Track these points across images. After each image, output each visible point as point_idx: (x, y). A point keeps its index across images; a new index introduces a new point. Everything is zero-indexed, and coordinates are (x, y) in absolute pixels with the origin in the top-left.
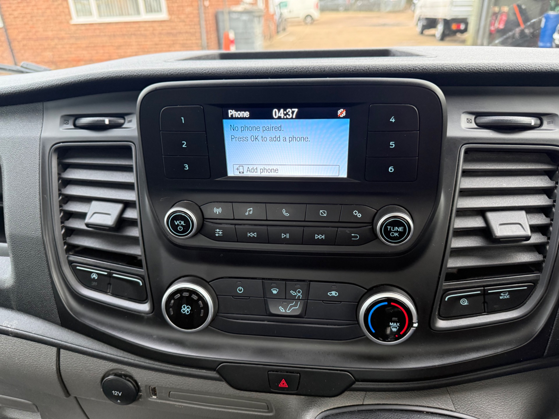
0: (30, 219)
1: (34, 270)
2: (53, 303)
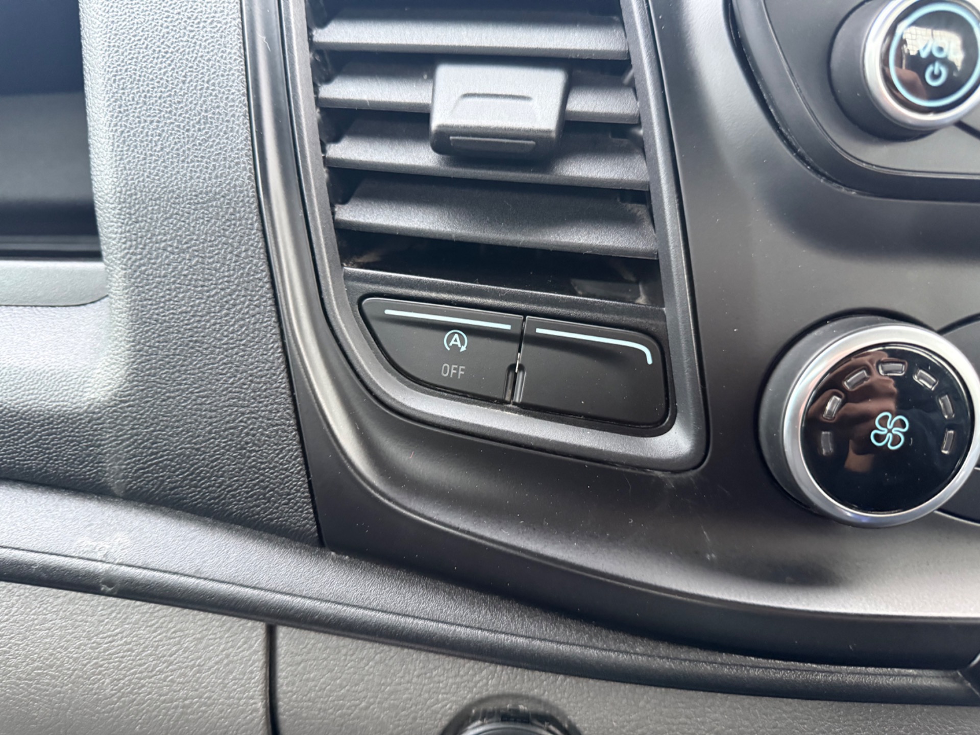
1: (214, 324)
2: (290, 451)
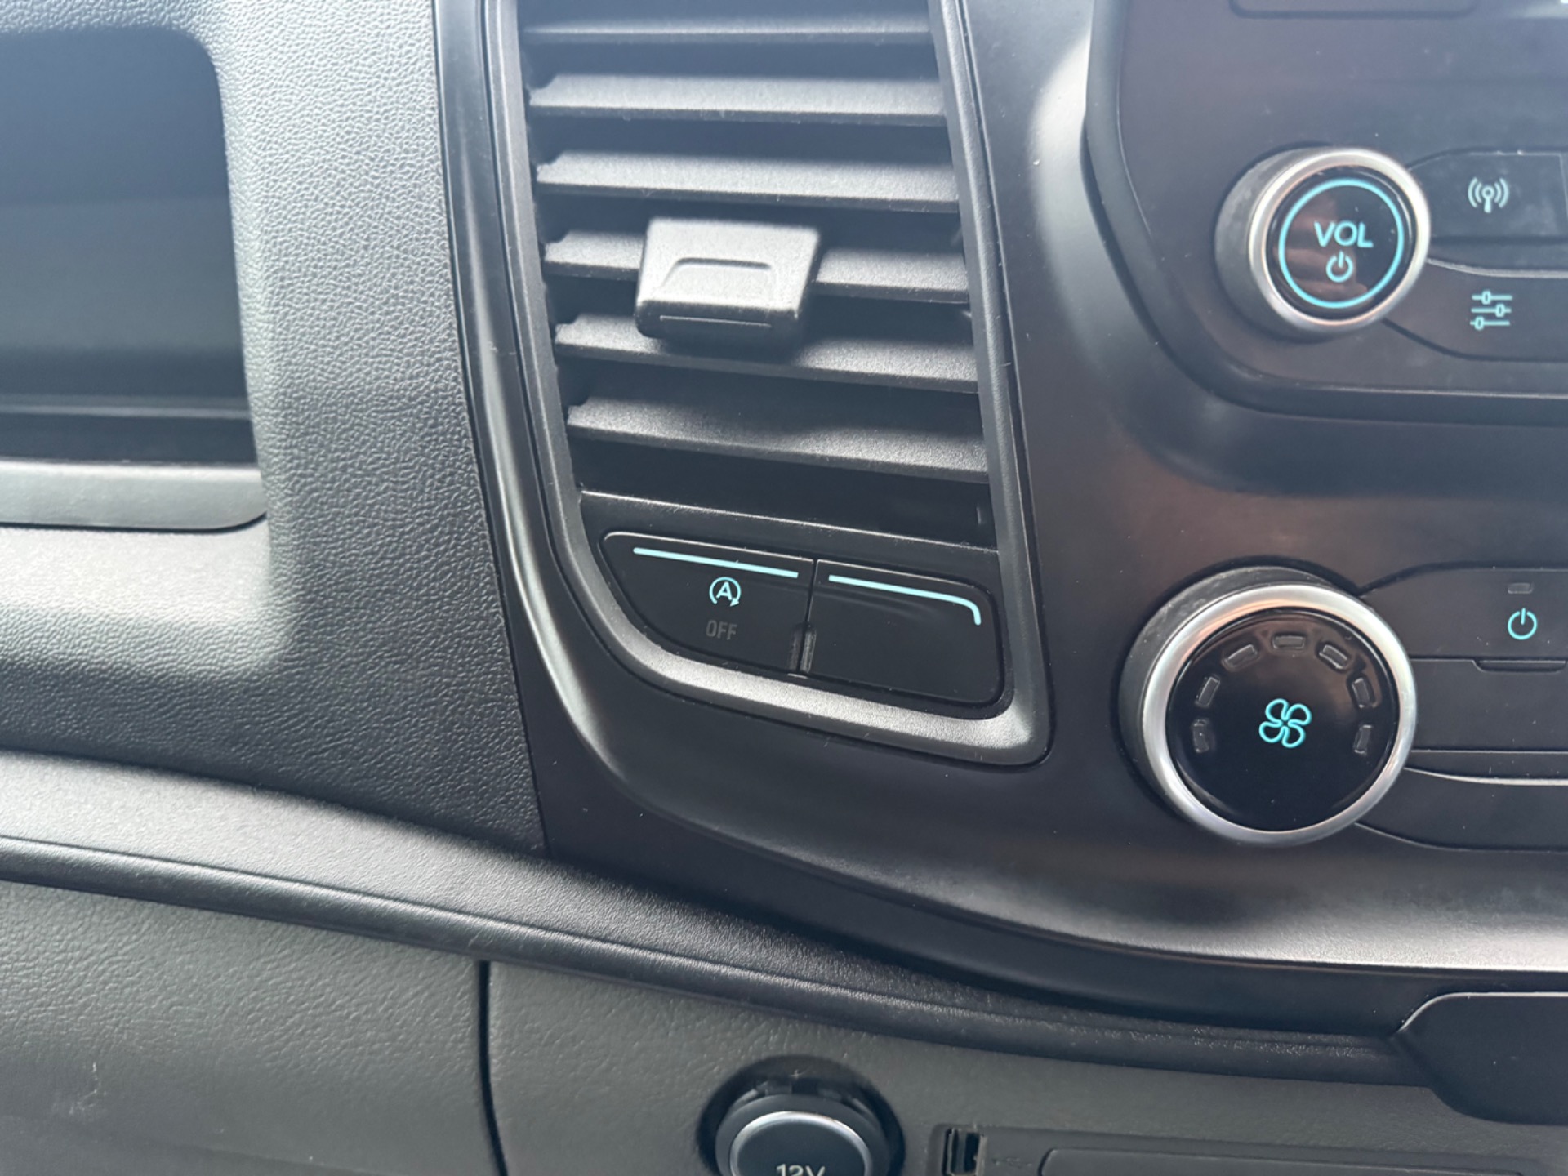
0: (395, 305)
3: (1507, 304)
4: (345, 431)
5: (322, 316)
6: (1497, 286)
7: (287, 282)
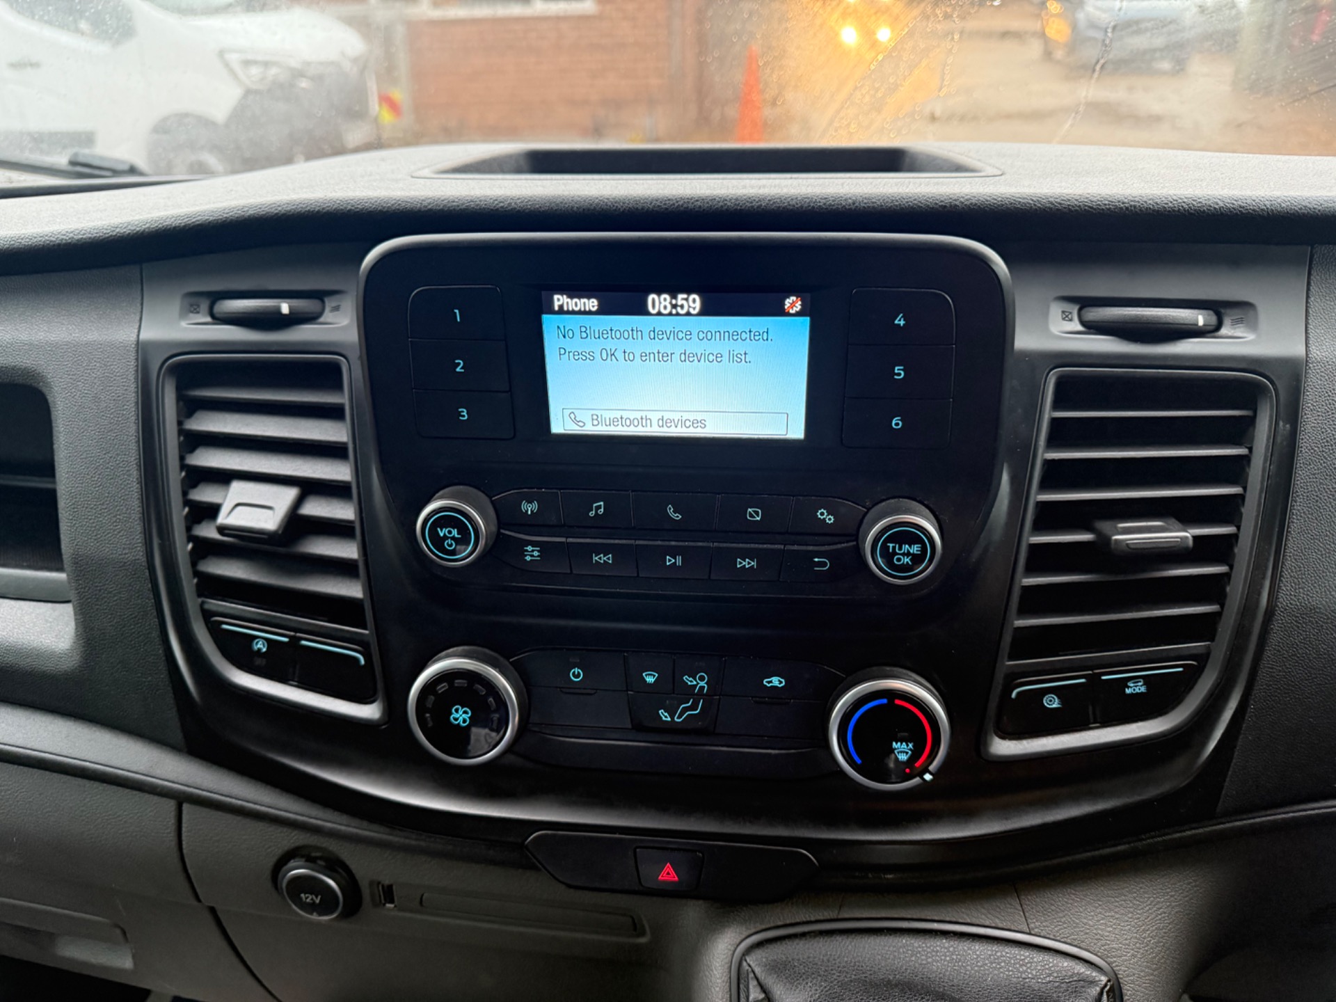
3: (538, 551)
4: (100, 575)
5: (90, 525)
6: (533, 544)
7: (76, 510)
